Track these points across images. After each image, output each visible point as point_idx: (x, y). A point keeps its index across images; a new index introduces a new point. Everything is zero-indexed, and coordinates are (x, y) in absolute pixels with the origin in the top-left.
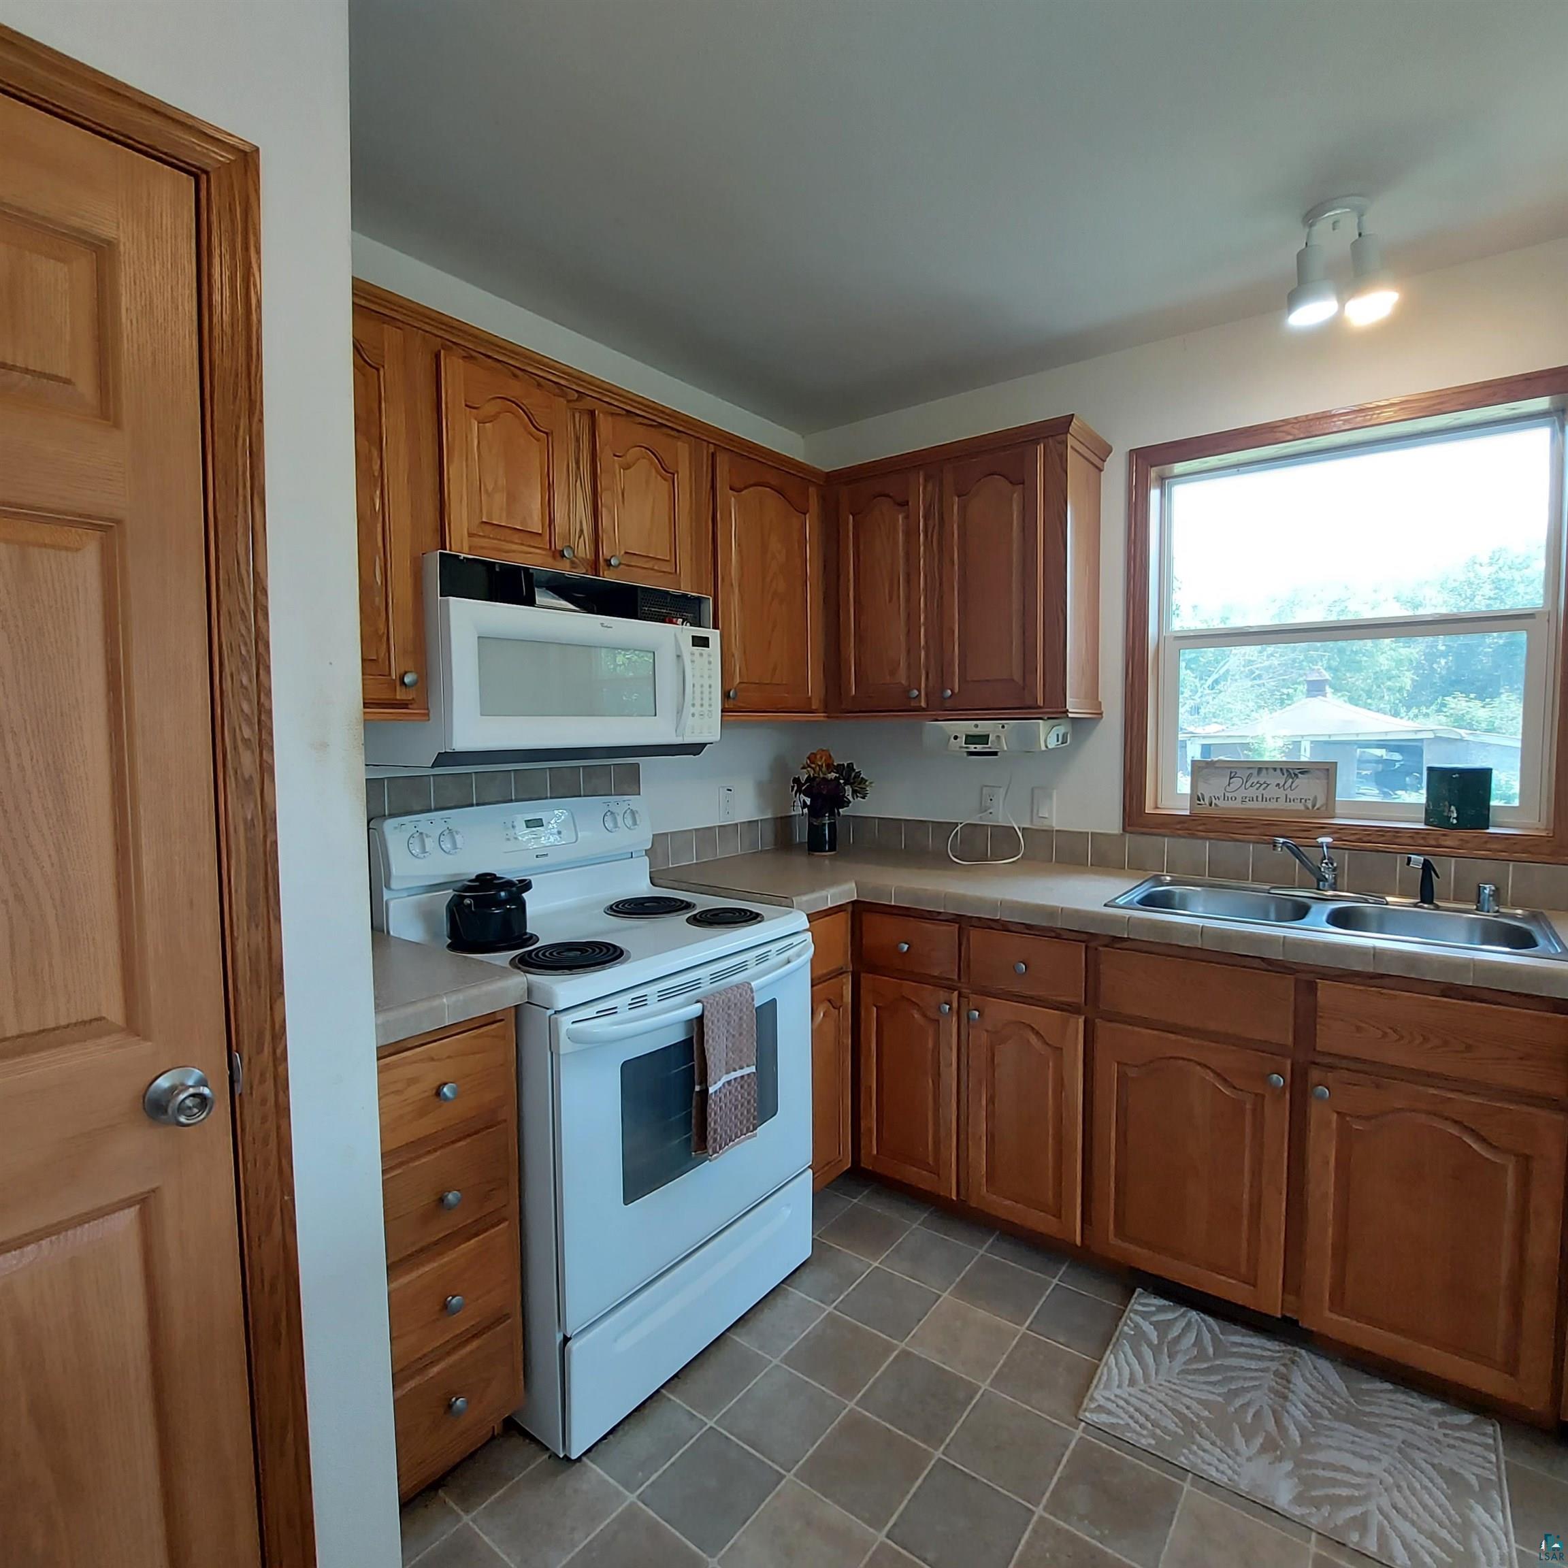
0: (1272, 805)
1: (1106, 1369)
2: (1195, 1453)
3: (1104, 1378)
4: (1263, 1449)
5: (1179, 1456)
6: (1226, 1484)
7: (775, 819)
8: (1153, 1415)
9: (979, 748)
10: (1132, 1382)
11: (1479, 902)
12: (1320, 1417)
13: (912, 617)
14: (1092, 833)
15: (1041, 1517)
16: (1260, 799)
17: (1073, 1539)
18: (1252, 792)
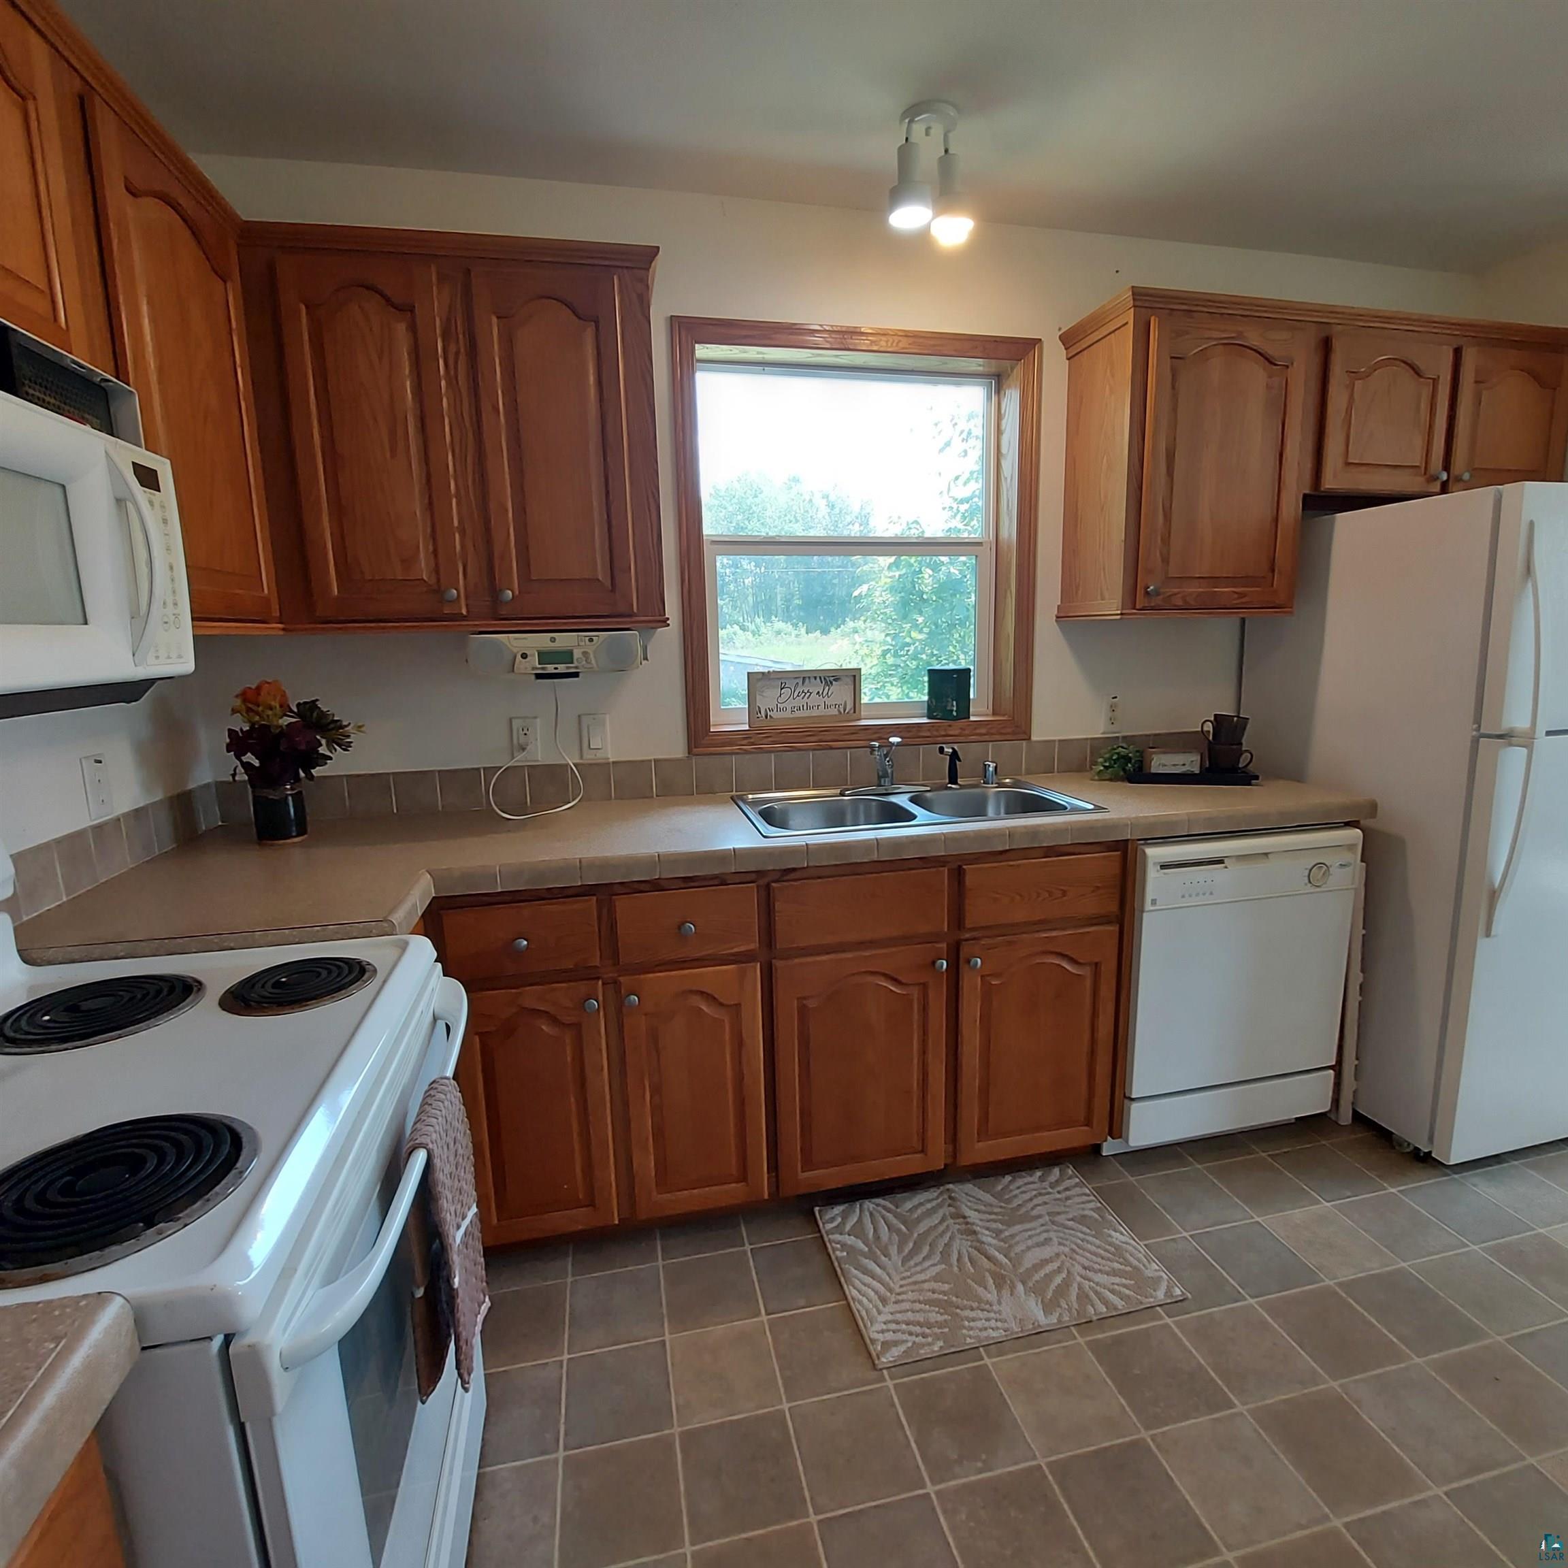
0: (815, 713)
1: (858, 1306)
2: (971, 1329)
3: (864, 1313)
4: (999, 1287)
5: (965, 1340)
6: (1006, 1336)
8: (920, 1317)
10: (884, 1301)
11: (985, 777)
12: (1001, 1231)
13: (434, 483)
14: (655, 760)
15: (938, 1493)
16: (805, 708)
17: (970, 1489)
18: (799, 702)
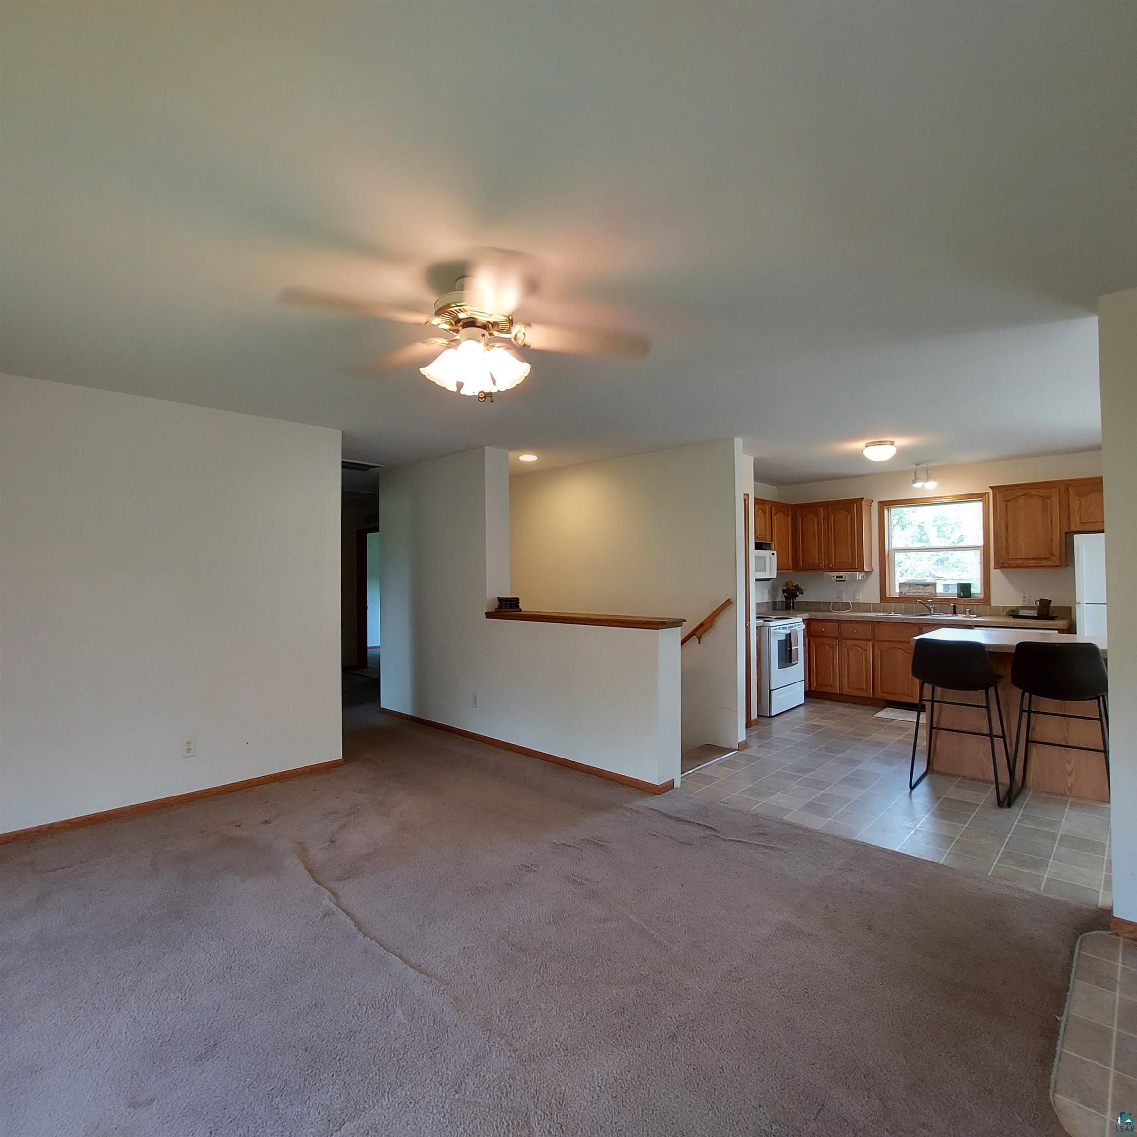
0: (921, 594)
7: (773, 602)
9: (841, 579)
13: (819, 544)
16: (917, 593)
18: (916, 590)
